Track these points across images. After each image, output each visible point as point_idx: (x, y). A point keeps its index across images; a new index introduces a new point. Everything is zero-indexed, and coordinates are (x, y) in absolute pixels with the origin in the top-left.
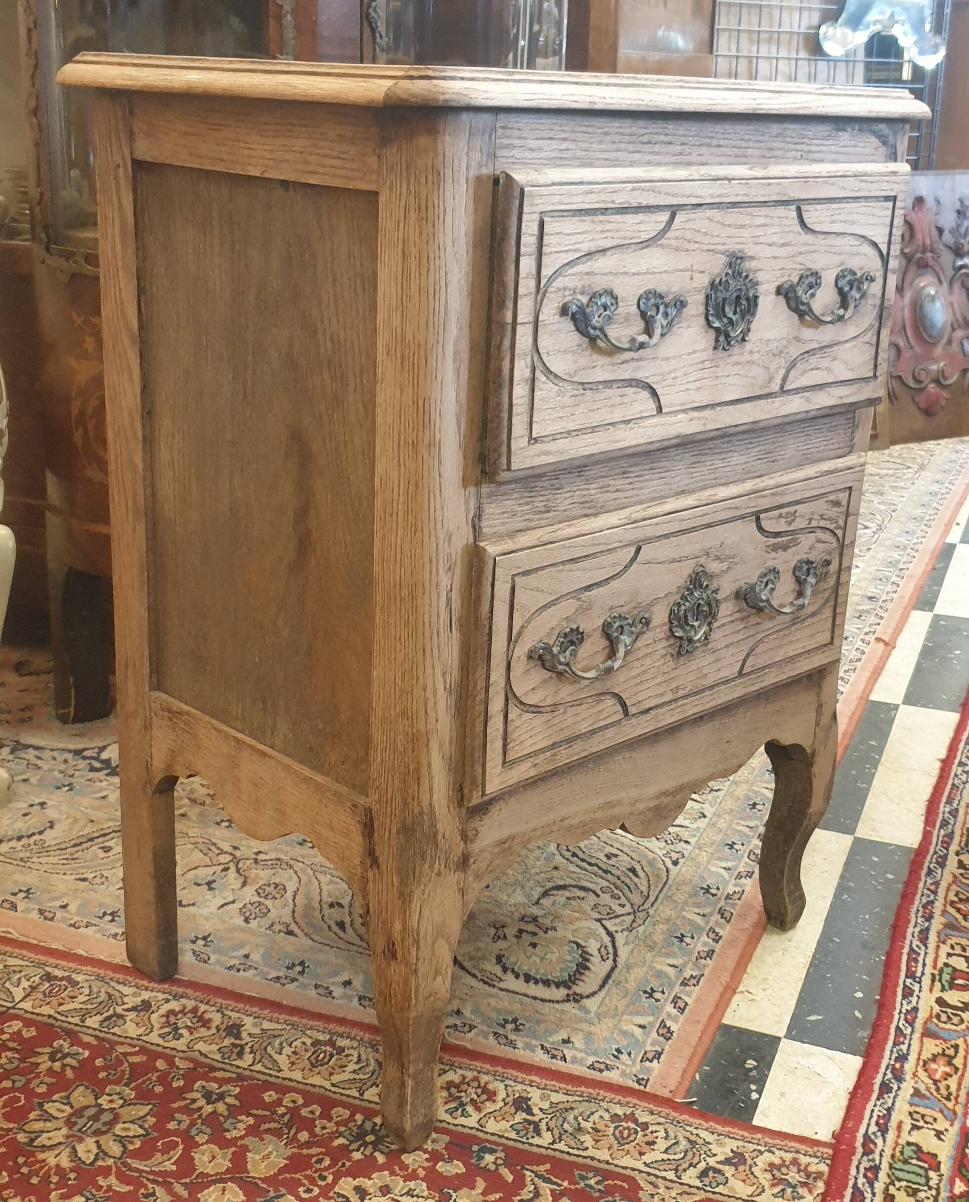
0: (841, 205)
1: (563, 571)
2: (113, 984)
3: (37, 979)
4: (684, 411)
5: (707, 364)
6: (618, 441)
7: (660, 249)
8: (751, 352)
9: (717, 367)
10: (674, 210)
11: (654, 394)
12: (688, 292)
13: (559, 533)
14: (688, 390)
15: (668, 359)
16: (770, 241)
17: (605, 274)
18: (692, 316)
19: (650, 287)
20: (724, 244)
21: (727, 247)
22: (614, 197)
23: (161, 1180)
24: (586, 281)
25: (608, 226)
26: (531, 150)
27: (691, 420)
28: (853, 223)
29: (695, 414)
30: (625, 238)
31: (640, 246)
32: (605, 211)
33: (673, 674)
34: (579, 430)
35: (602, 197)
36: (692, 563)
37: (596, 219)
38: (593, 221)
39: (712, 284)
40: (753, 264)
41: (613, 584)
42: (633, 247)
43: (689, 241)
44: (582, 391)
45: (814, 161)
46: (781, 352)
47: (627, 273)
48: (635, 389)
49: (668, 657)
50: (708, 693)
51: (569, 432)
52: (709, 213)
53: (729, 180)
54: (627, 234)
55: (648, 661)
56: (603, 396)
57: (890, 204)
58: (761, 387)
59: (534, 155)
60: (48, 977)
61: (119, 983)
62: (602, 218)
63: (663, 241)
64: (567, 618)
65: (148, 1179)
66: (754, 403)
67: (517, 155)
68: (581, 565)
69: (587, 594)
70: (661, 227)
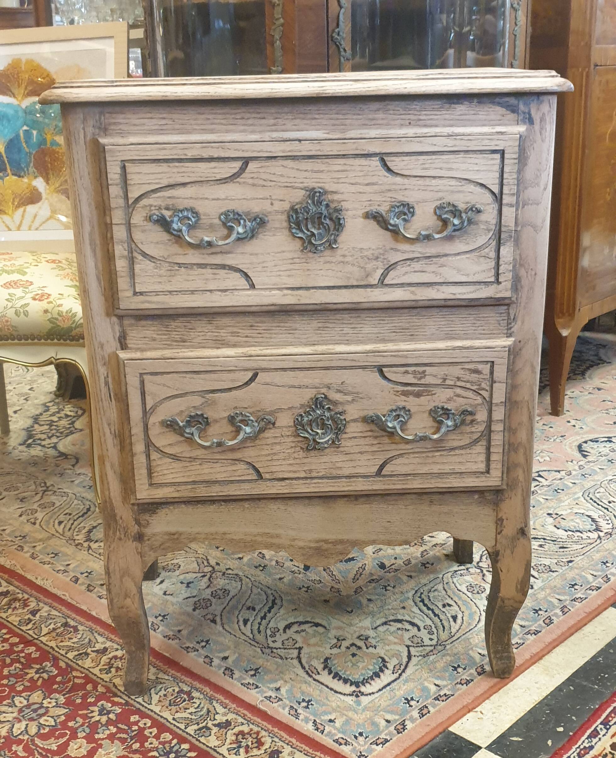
0: (434, 157)
1: (185, 377)
2: (96, 634)
3: (59, 625)
4: (279, 289)
5: (297, 260)
6: (215, 302)
7: (238, 184)
8: (344, 256)
9: (307, 263)
10: (246, 161)
11: (246, 276)
12: (270, 212)
13: (180, 354)
14: (280, 275)
15: (256, 254)
16: (353, 181)
17: (187, 198)
18: (276, 228)
19: (230, 208)
20: (302, 183)
21: (306, 185)
22: (186, 152)
23: (44, 754)
24: (170, 202)
25: (183, 169)
26: (135, 125)
27: (284, 295)
28: (450, 169)
29: (289, 292)
30: (201, 177)
31: (218, 182)
32: (180, 160)
33: (305, 461)
34: (180, 291)
35: (175, 152)
36: (314, 391)
37: (171, 165)
38: (169, 166)
39: (293, 209)
40: (336, 197)
41: (234, 392)
42: (212, 183)
43: (264, 180)
44: (177, 268)
45: (425, 126)
46: (377, 258)
47: (207, 199)
48: (226, 271)
49: (298, 449)
50: (344, 480)
51: (170, 292)
52: (281, 162)
53: (300, 141)
54: (202, 175)
55: (278, 447)
56: (196, 273)
57: (498, 156)
58: (357, 280)
59: (136, 128)
60: (66, 625)
61: (99, 634)
62: (177, 164)
63: (238, 180)
64: (194, 407)
65: (38, 751)
66: (351, 290)
67: (123, 128)
68: (202, 376)
69: (211, 395)
70: (235, 171)
